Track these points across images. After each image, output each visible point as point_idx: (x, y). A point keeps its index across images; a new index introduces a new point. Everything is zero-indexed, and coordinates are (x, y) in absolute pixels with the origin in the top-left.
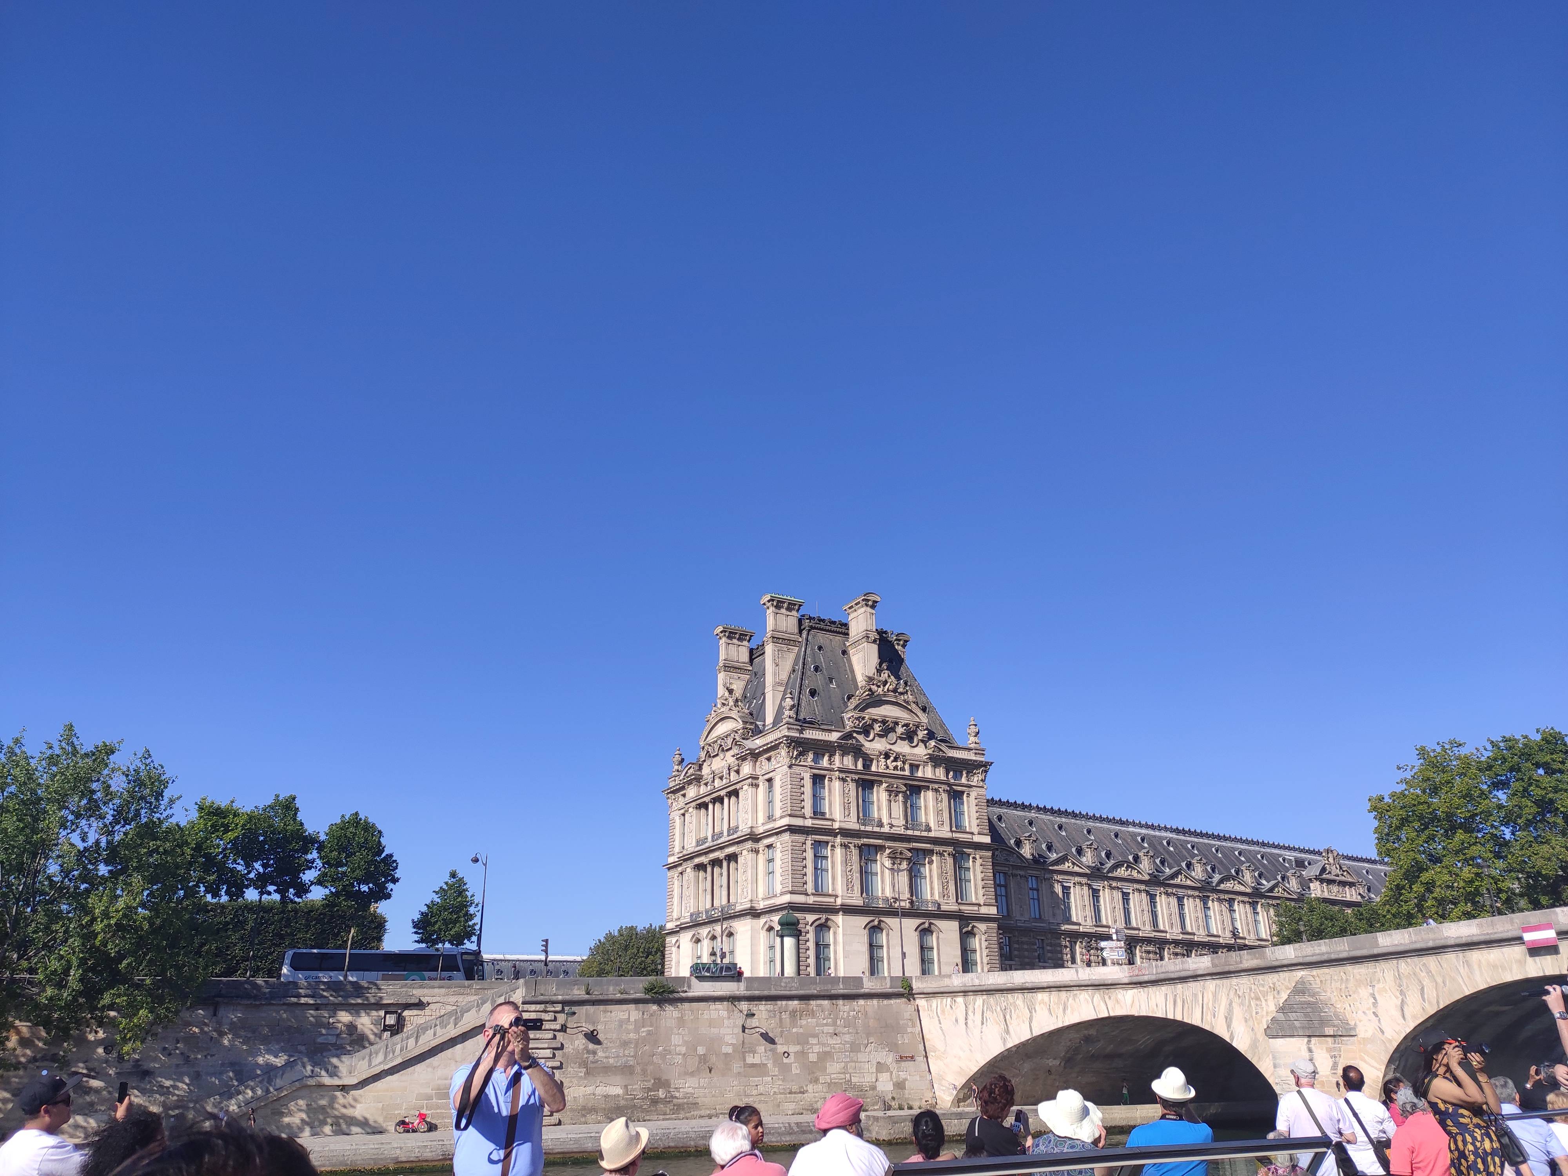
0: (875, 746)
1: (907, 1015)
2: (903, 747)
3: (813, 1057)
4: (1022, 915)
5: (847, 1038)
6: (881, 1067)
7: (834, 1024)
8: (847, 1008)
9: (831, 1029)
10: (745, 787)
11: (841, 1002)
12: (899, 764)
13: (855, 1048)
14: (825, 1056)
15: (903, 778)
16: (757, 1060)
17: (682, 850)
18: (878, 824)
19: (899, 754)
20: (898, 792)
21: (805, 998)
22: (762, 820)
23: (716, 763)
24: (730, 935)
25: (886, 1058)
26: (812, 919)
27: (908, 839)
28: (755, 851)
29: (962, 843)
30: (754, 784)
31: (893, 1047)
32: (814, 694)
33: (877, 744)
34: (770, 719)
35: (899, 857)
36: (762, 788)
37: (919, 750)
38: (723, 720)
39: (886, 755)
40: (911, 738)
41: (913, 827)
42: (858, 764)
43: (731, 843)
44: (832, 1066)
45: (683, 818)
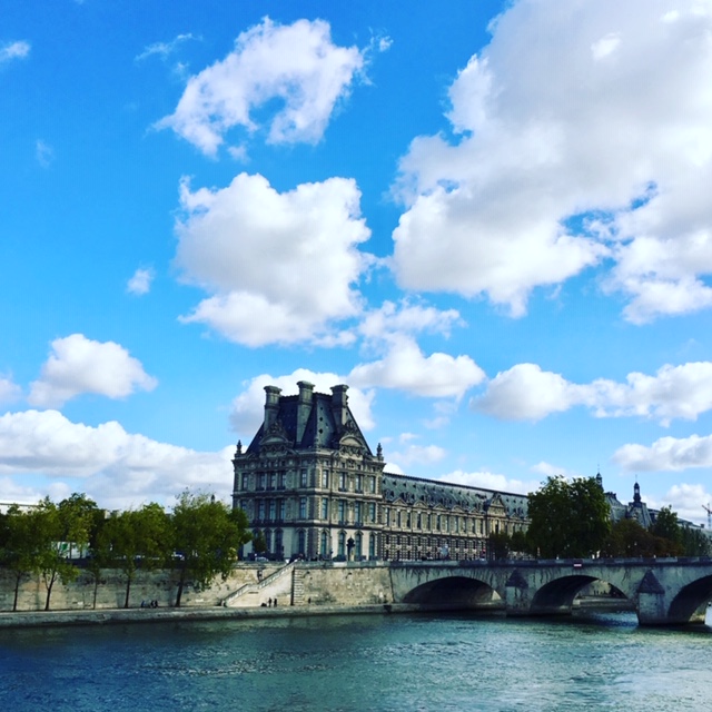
1: (387, 574)
3: (364, 587)
5: (372, 581)
6: (380, 590)
7: (369, 577)
10: (288, 471)
11: (370, 569)
12: (353, 465)
13: (374, 584)
14: (366, 587)
15: (355, 471)
16: (349, 587)
17: (243, 489)
18: (345, 491)
19: (354, 461)
20: (352, 477)
21: (362, 568)
22: (298, 486)
23: (269, 455)
24: (279, 533)
25: (381, 587)
26: (320, 529)
27: (355, 497)
28: (295, 499)
29: (372, 499)
30: (296, 471)
31: (384, 584)
32: (321, 431)
33: (346, 456)
34: (299, 439)
35: (352, 505)
36: (299, 473)
37: (361, 459)
38: (274, 436)
39: (349, 460)
40: (359, 453)
41: (356, 492)
42: (340, 466)
43: (281, 493)
44: (369, 590)
45: (244, 475)
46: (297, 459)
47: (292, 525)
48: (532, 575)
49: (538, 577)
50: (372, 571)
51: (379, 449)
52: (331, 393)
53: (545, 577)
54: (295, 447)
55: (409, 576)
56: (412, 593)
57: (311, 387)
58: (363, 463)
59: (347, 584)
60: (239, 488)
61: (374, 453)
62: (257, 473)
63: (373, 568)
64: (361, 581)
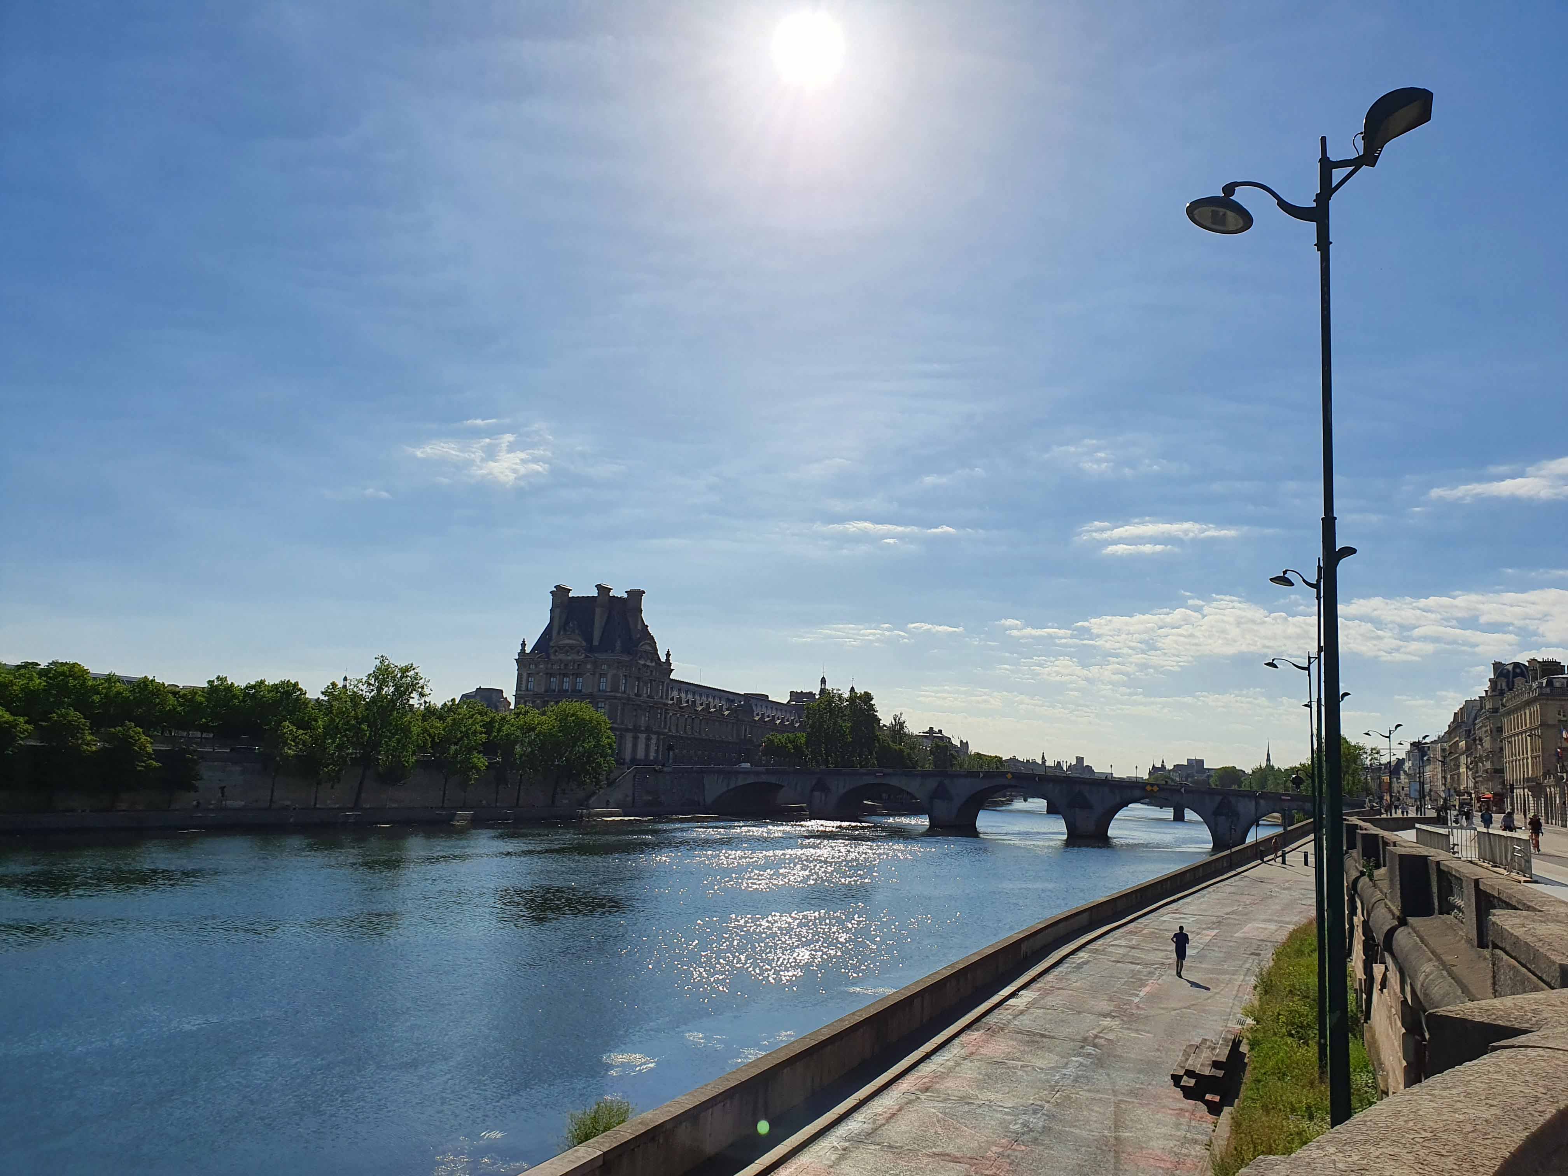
17: (527, 690)
19: (648, 666)
22: (596, 690)
23: (561, 656)
27: (648, 702)
29: (661, 703)
30: (593, 674)
33: (642, 662)
34: (596, 643)
35: (645, 709)
36: (596, 677)
37: (653, 664)
38: (569, 639)
39: (645, 666)
40: (653, 660)
41: (648, 697)
42: (637, 671)
43: (577, 697)
45: (529, 675)
48: (835, 782)
51: (668, 655)
55: (720, 780)
56: (720, 797)
57: (609, 590)
58: (655, 668)
59: (672, 788)
60: (523, 687)
61: (663, 659)
62: (547, 674)
64: (682, 786)
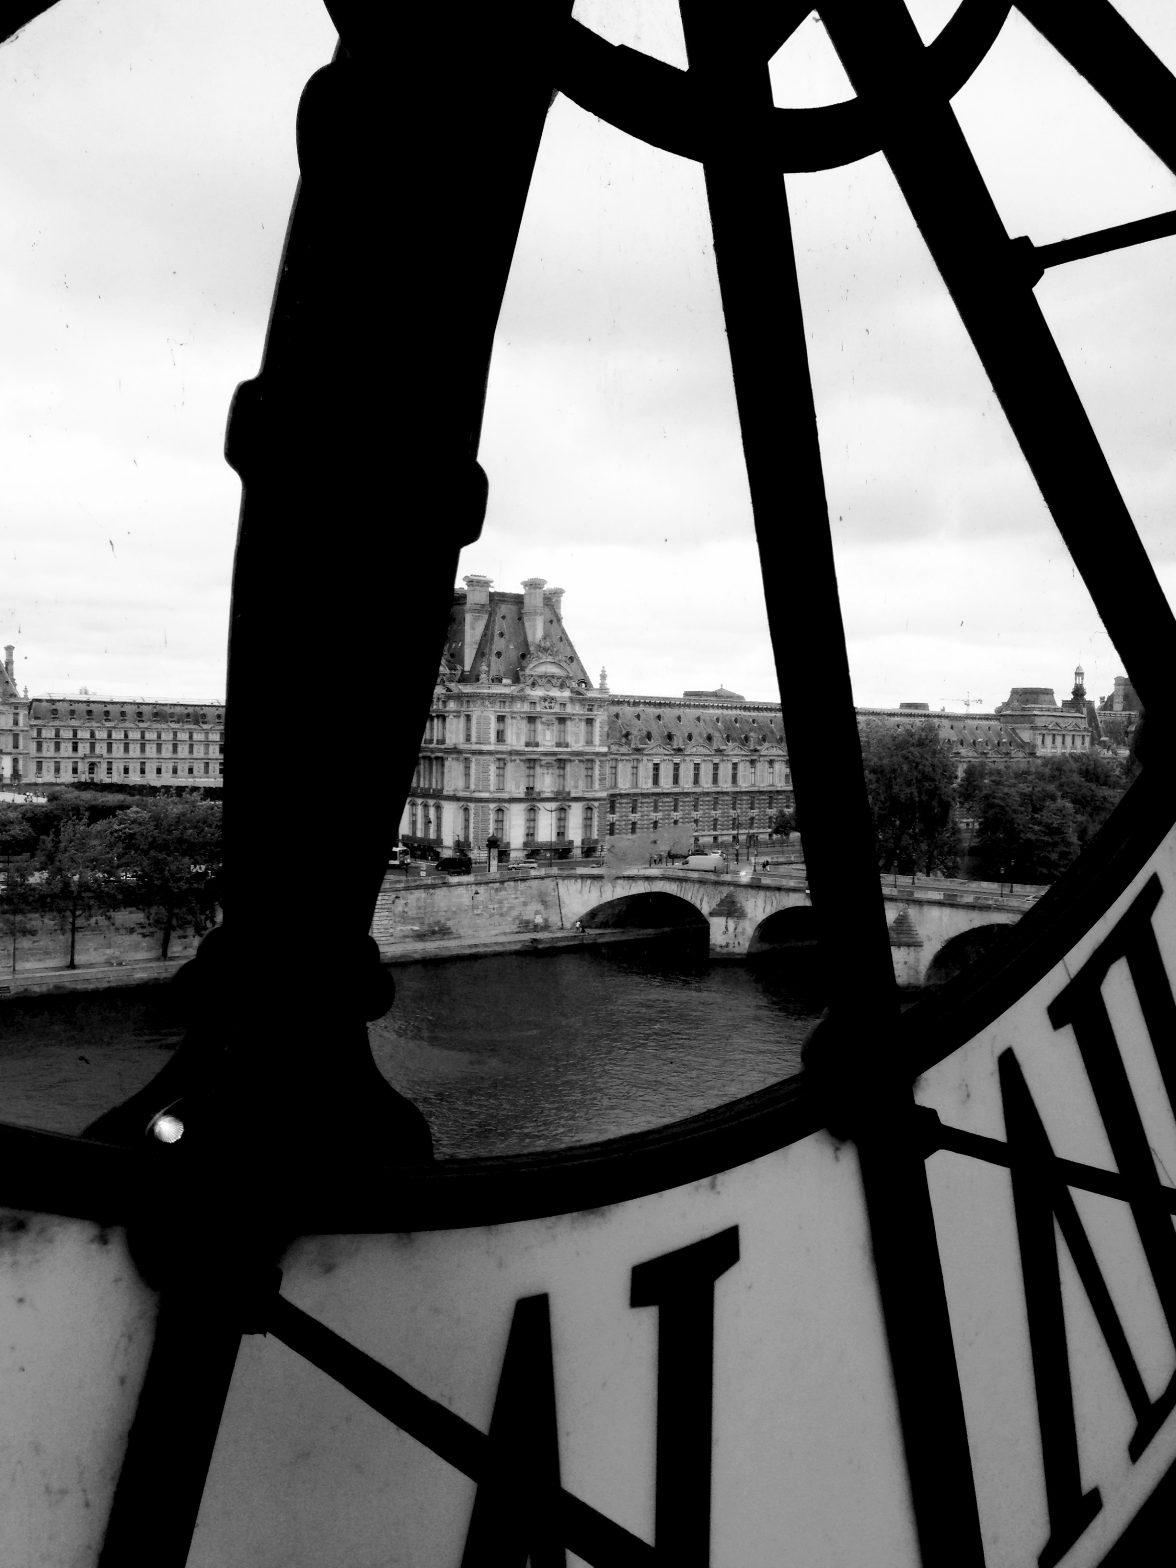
0: (538, 693)
1: (552, 887)
2: (555, 693)
3: (505, 909)
4: (624, 785)
5: (522, 899)
6: (537, 913)
7: (516, 893)
8: (522, 886)
9: (513, 896)
10: (451, 717)
11: (519, 882)
12: (553, 705)
13: (525, 904)
14: (511, 908)
15: (555, 714)
16: (479, 912)
18: (537, 745)
19: (552, 699)
20: (548, 724)
21: (502, 882)
22: (462, 740)
24: (438, 808)
25: (540, 907)
26: (492, 806)
27: (554, 754)
28: (457, 759)
29: (587, 754)
30: (460, 717)
31: (544, 903)
32: (499, 654)
34: (467, 668)
35: (549, 765)
36: (463, 720)
37: (567, 693)
39: (545, 699)
40: (562, 686)
41: (558, 745)
42: (526, 707)
43: (440, 750)
44: (514, 913)
46: (459, 697)
47: (455, 798)
48: (753, 900)
49: (760, 903)
50: (521, 886)
51: (603, 677)
52: (521, 591)
53: (769, 903)
54: (463, 680)
55: (586, 889)
56: (593, 914)
57: (486, 583)
58: (572, 700)
59: (474, 907)
61: (596, 683)
63: (523, 880)
64: (500, 902)
